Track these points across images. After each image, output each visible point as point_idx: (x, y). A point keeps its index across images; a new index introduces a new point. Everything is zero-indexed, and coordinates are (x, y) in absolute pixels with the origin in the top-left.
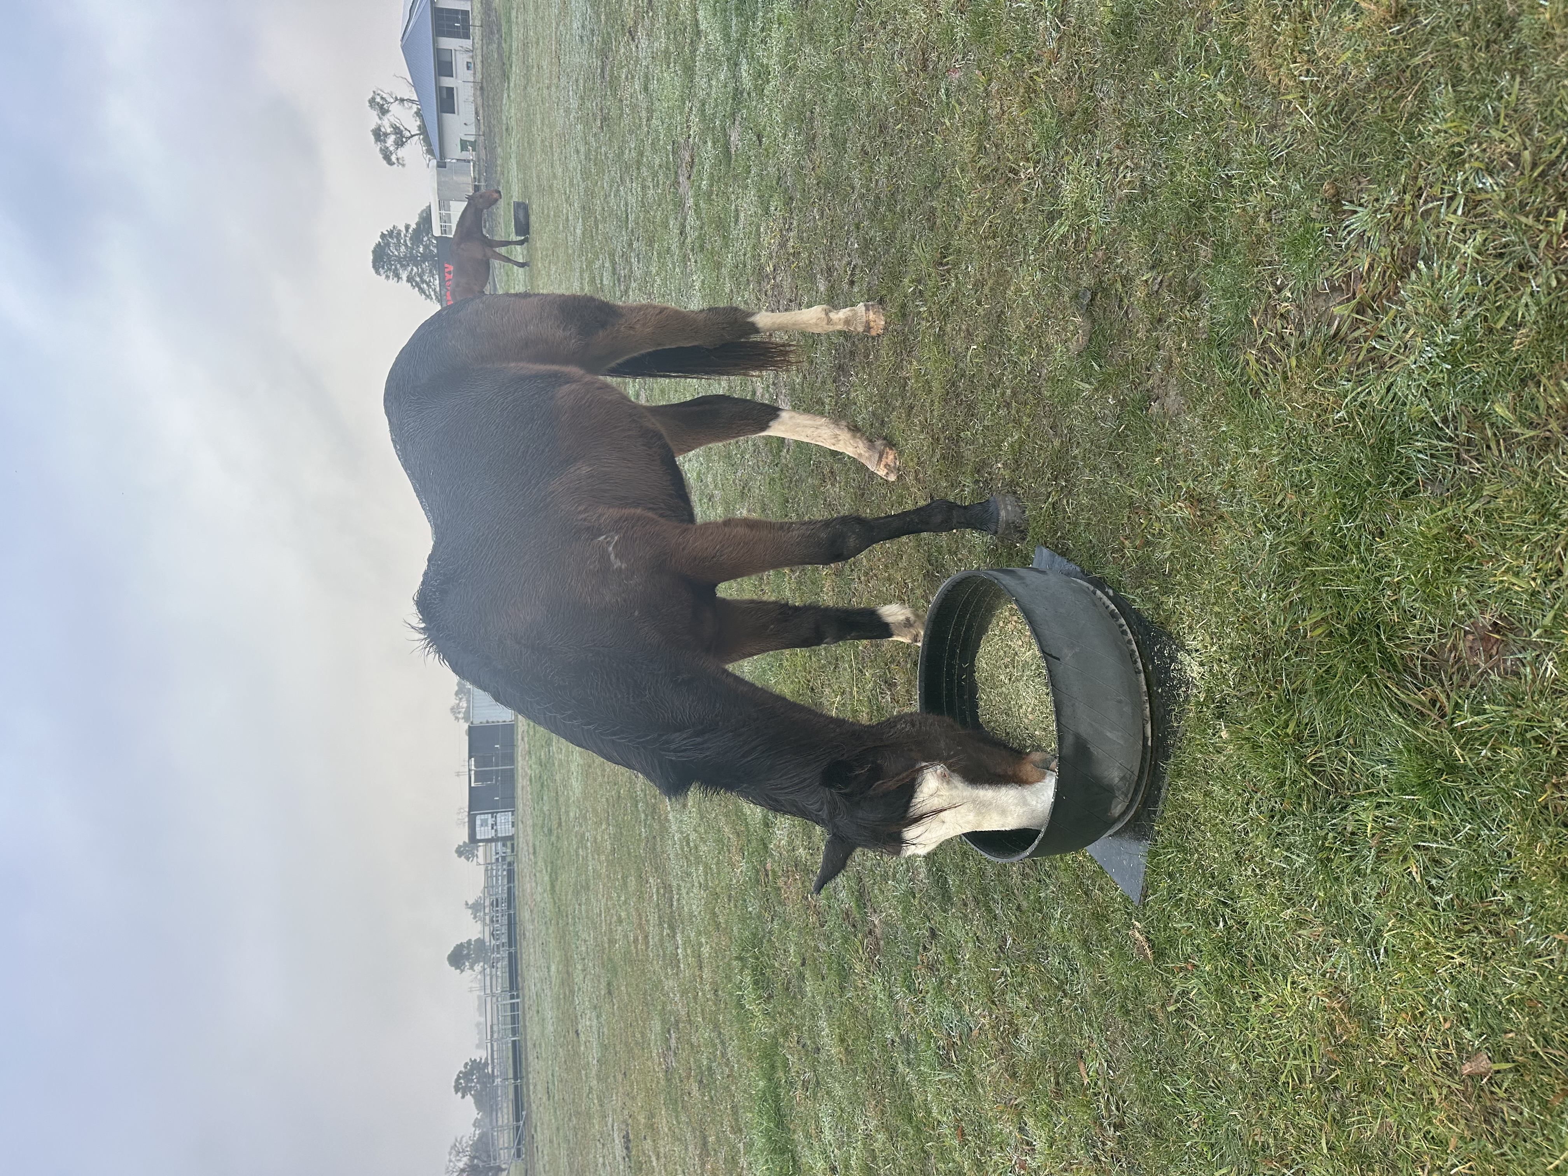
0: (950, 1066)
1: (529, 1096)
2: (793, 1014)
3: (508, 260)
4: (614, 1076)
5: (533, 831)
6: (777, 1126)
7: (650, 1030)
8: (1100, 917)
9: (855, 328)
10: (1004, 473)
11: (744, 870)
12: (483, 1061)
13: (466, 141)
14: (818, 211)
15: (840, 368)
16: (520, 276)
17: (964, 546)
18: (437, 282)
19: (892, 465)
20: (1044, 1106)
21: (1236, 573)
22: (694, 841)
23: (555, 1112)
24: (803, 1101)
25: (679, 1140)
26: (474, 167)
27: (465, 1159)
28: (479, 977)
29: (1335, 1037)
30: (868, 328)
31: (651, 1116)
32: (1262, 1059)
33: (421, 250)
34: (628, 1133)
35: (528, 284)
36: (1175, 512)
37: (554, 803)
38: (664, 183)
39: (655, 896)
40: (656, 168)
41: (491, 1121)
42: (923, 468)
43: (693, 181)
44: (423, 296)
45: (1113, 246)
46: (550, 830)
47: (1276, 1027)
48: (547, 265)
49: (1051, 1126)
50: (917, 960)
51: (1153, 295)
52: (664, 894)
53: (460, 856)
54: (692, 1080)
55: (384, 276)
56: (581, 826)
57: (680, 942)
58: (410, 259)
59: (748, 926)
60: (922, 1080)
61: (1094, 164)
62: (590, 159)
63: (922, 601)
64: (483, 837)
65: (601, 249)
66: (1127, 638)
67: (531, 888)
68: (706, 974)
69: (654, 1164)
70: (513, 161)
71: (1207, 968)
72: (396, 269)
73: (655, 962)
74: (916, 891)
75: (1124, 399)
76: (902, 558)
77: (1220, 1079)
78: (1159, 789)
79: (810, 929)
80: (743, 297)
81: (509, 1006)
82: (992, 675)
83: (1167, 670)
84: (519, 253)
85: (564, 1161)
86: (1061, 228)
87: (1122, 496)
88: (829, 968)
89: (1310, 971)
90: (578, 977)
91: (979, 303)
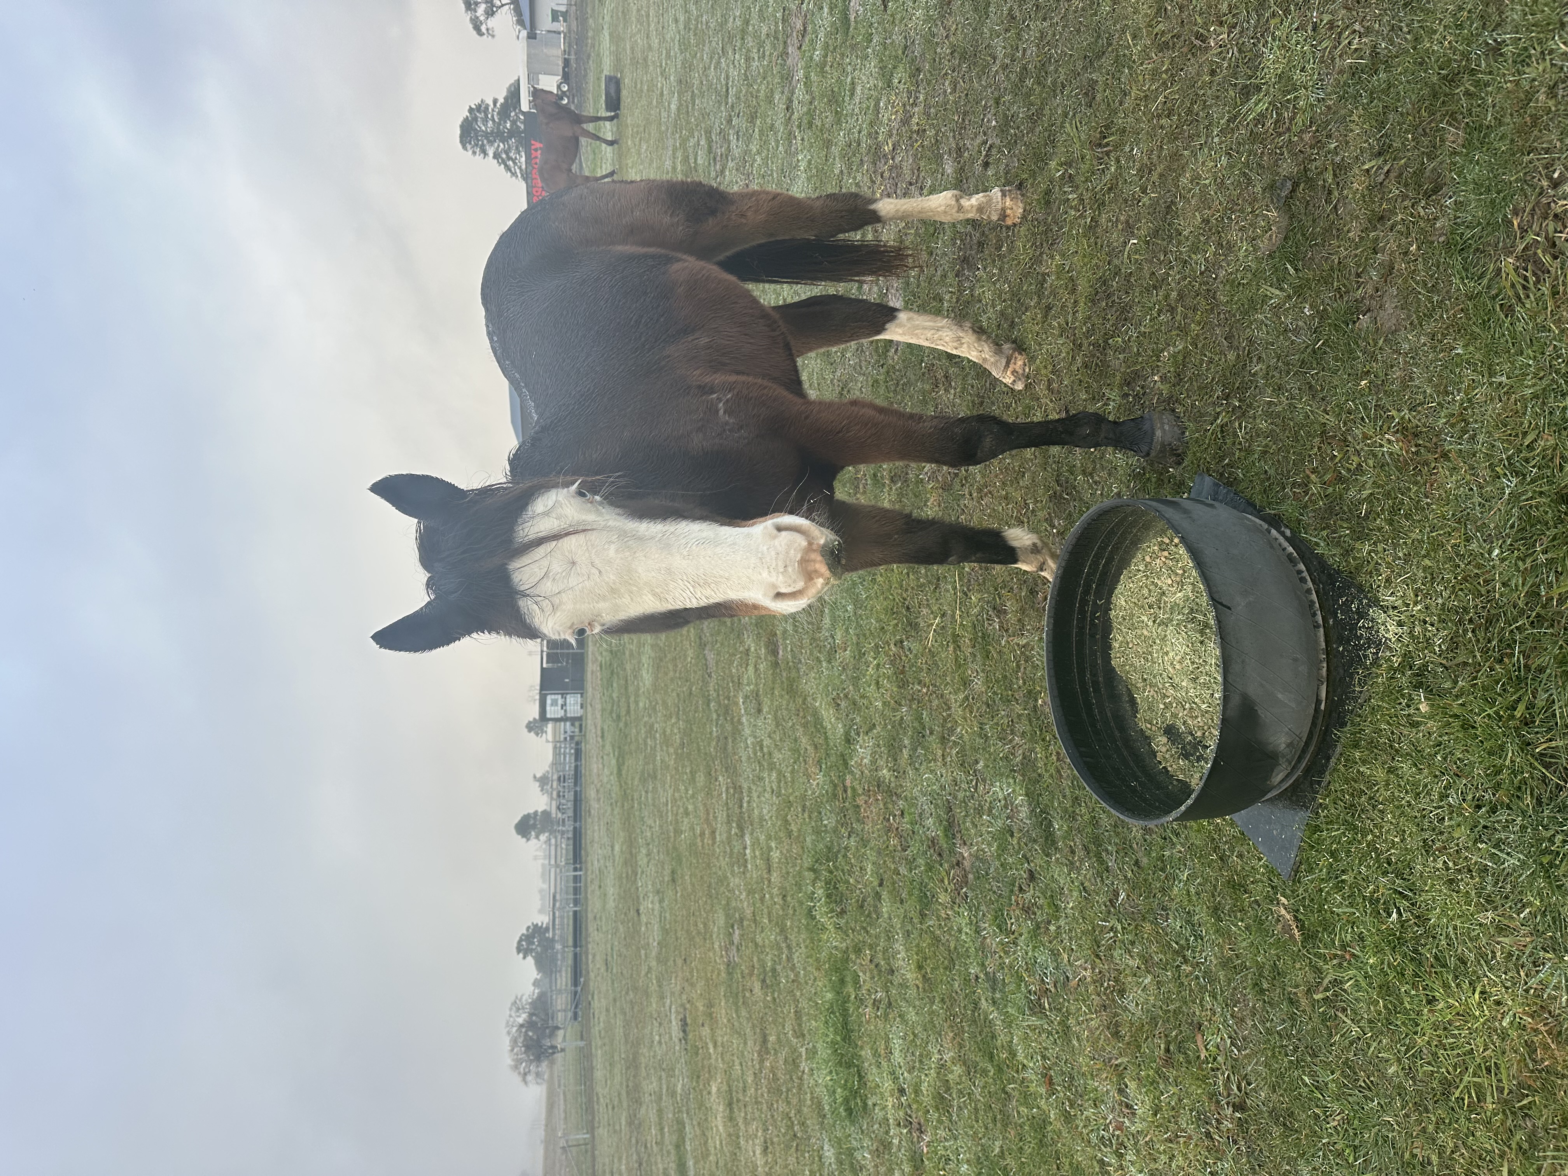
0: (1041, 1012)
1: (587, 963)
2: (867, 932)
3: (598, 138)
4: (674, 961)
5: (602, 715)
6: (844, 1040)
7: (714, 922)
8: (1237, 887)
9: (989, 217)
10: (1162, 387)
11: (821, 783)
12: (544, 926)
13: (557, 11)
14: (950, 84)
15: (965, 260)
16: (608, 155)
17: (1103, 468)
18: (523, 159)
19: (1021, 371)
20: (1151, 1073)
21: (1459, 522)
22: (768, 747)
23: (613, 983)
24: (873, 1020)
25: (739, 1033)
26: (564, 38)
27: (524, 1016)
28: (544, 846)
29: (1534, 1060)
30: (1003, 216)
31: (710, 1005)
32: (1432, 1069)
33: (508, 125)
34: (685, 1017)
35: (617, 163)
36: (1381, 446)
37: (623, 691)
38: (771, 54)
39: (724, 795)
40: (763, 37)
41: (551, 982)
42: (1058, 376)
43: (805, 51)
44: (509, 174)
45: (1326, 128)
46: (619, 717)
47: (1454, 1036)
48: (637, 143)
49: (1157, 1094)
50: (1011, 900)
51: (1376, 188)
52: (734, 795)
53: (530, 731)
54: (754, 978)
55: (470, 152)
56: (650, 717)
57: (748, 842)
58: (498, 135)
59: (823, 838)
60: (1009, 1023)
61: (1310, 28)
62: (690, 29)
63: (1045, 524)
64: (553, 716)
65: (697, 126)
66: (1306, 587)
67: (598, 770)
68: (775, 877)
69: (711, 1051)
70: (606, 33)
71: (1371, 961)
72: (483, 145)
73: (721, 858)
74: (1015, 829)
75: (1325, 310)
76: (1023, 476)
77: (1372, 1079)
78: (1328, 758)
79: (891, 852)
80: (855, 178)
81: (572, 878)
82: (1132, 615)
83: (1354, 627)
84: (608, 130)
85: (619, 1032)
86: (1258, 105)
87: (1312, 423)
88: (910, 894)
89: (1509, 984)
90: (642, 860)
91: (1144, 191)
